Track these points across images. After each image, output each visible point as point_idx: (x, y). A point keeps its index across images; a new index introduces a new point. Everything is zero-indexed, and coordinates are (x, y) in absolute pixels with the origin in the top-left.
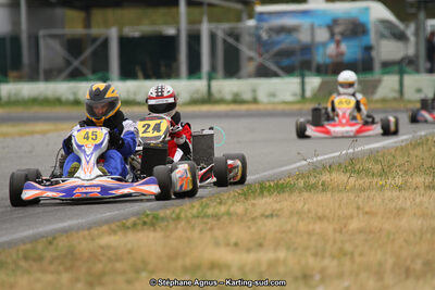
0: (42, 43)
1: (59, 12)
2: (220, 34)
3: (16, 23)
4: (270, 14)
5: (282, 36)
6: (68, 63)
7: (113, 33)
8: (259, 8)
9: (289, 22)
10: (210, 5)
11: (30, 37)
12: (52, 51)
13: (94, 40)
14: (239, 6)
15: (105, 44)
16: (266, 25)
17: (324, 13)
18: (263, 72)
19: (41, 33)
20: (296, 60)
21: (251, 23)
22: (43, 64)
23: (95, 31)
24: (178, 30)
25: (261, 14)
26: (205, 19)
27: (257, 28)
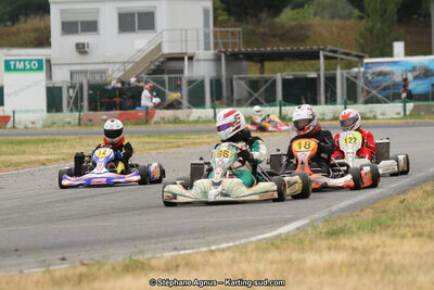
0: (234, 82)
1: (245, 64)
2: (345, 75)
3: (219, 71)
4: (373, 63)
5: (381, 78)
6: (251, 95)
7: (279, 77)
8: (366, 61)
9: (386, 69)
10: (342, 59)
11: (227, 79)
12: (240, 88)
13: (266, 81)
14: (357, 59)
15: (274, 83)
16: (370, 71)
17: (407, 63)
18: (370, 100)
19: (235, 77)
20: (390, 92)
21: (362, 69)
22: (236, 96)
23: (266, 75)
24: (319, 75)
25: (367, 64)
26: (339, 68)
27: (365, 73)
